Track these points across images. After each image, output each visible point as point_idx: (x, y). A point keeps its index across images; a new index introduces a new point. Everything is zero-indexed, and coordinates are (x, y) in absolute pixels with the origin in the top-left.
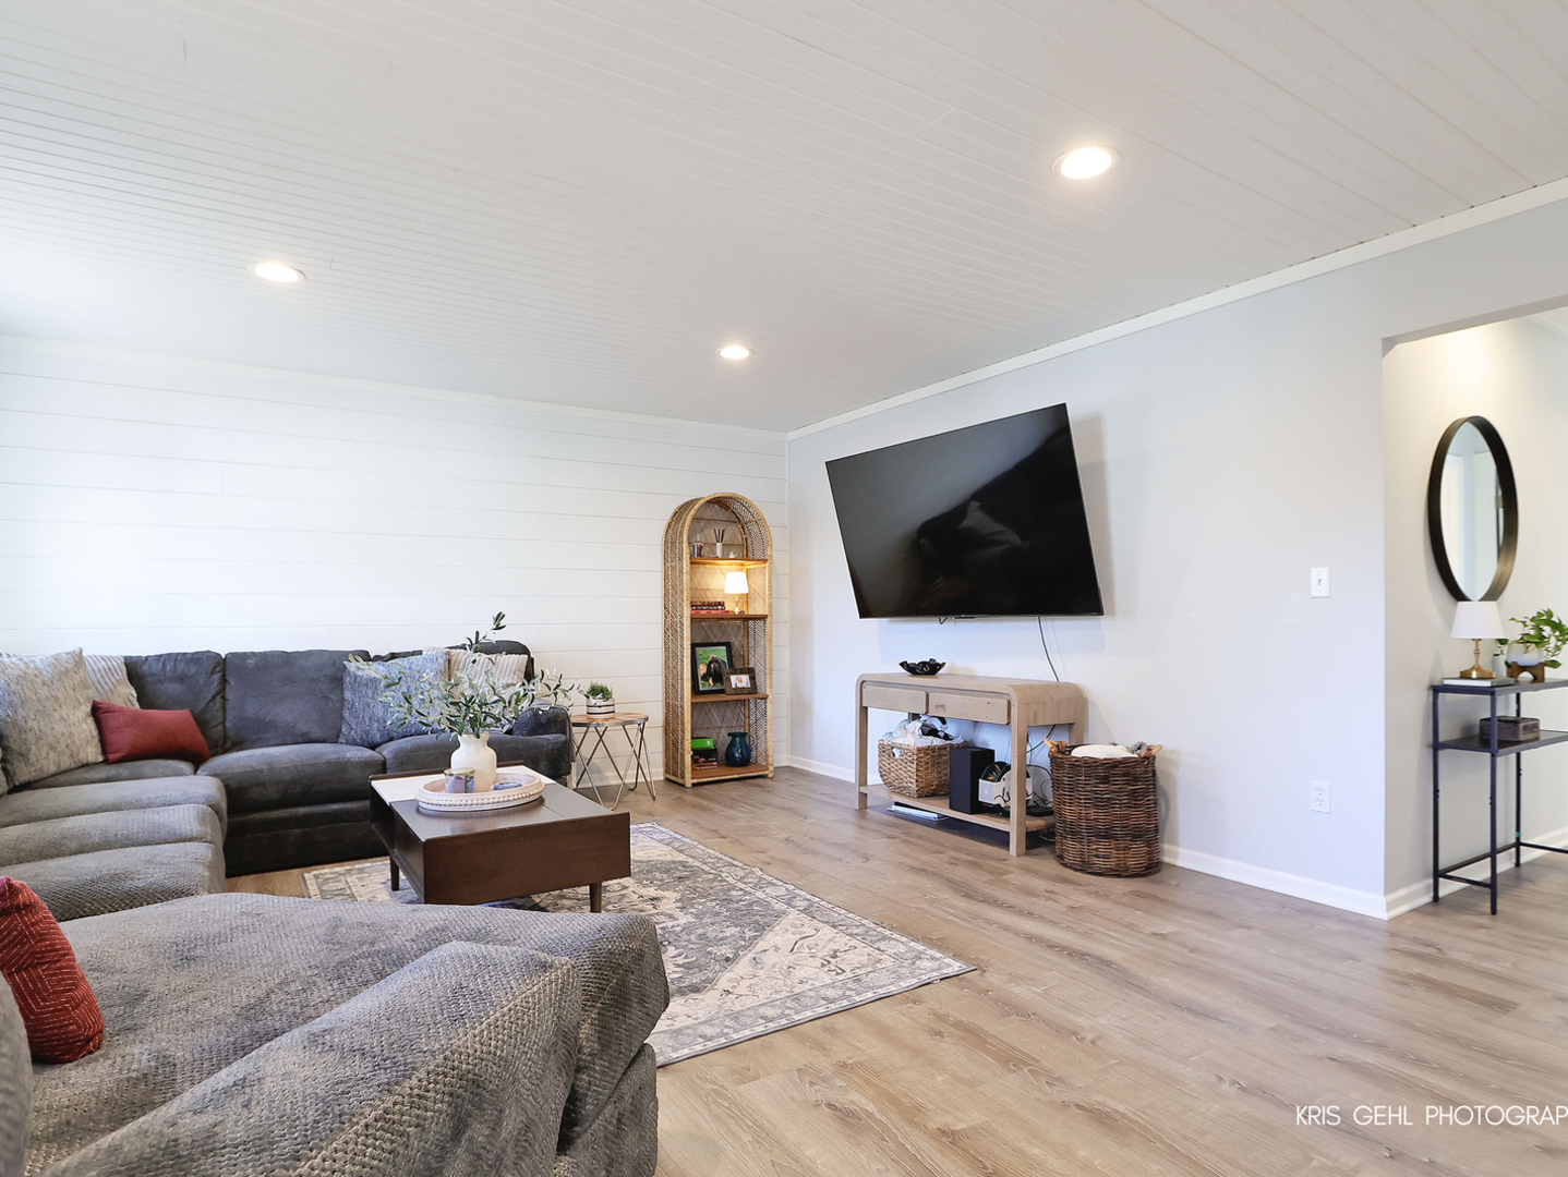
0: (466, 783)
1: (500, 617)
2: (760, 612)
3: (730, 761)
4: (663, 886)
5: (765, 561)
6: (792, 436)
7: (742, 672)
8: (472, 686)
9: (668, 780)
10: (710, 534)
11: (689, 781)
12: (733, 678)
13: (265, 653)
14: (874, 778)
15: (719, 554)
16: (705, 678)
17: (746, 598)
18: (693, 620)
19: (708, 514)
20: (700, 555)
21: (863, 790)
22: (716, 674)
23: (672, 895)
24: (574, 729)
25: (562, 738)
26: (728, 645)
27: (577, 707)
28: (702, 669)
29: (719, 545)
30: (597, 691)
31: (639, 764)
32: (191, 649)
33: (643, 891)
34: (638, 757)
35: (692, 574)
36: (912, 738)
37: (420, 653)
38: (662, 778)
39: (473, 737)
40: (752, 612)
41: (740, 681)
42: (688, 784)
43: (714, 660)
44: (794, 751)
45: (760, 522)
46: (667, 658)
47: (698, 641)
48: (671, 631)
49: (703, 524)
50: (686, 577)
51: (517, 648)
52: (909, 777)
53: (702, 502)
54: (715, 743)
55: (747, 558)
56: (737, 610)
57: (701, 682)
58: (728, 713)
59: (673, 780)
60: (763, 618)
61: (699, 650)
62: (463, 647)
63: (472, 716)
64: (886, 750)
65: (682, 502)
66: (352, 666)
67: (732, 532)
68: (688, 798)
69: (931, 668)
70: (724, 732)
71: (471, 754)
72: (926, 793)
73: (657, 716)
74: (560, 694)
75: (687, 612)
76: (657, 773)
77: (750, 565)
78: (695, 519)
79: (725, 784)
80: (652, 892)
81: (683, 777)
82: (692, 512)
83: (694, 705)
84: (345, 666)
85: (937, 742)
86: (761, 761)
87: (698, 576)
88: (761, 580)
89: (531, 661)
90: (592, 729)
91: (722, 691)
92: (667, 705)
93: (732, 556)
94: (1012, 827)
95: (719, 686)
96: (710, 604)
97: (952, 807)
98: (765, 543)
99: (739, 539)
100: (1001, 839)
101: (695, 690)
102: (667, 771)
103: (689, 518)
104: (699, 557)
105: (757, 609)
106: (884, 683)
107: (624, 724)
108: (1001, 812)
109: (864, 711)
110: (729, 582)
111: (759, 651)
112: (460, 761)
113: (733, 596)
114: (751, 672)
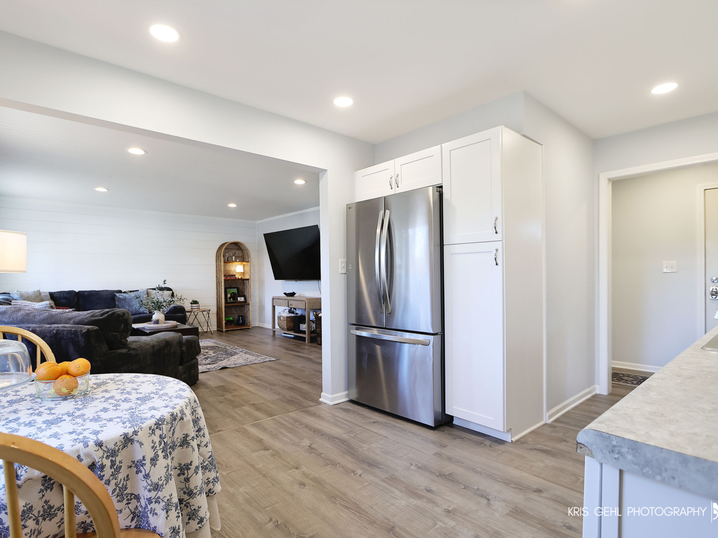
0: (157, 322)
1: (165, 281)
2: (248, 278)
3: (238, 324)
4: (210, 350)
5: (248, 262)
6: (258, 222)
7: (242, 296)
8: (157, 299)
9: (218, 330)
10: (231, 253)
11: (224, 330)
12: (239, 298)
13: (90, 291)
14: (277, 327)
15: (234, 260)
16: (230, 298)
17: (243, 273)
18: (225, 280)
19: (231, 247)
20: (227, 260)
21: (274, 330)
22: (234, 296)
23: (212, 351)
24: (187, 313)
25: (182, 315)
26: (238, 289)
27: (188, 307)
28: (229, 296)
29: (234, 257)
30: (195, 302)
31: (208, 325)
32: (67, 290)
33: (205, 351)
34: (208, 323)
35: (225, 266)
36: (286, 314)
37: (138, 291)
38: (216, 329)
39: (159, 311)
40: (245, 278)
41: (241, 299)
42: (224, 331)
43: (233, 293)
44: (260, 321)
45: (247, 250)
46: (217, 292)
47: (228, 286)
48: (218, 283)
49: (229, 250)
50: (222, 267)
51: (169, 289)
52: (284, 325)
53: (227, 244)
54: (234, 319)
55: (244, 261)
56: (240, 277)
57: (228, 300)
58: (238, 309)
59: (219, 330)
60: (248, 280)
61: (228, 290)
62: (154, 289)
63: (158, 306)
64: (279, 318)
65: (222, 243)
66: (117, 295)
67: (238, 253)
68: (224, 334)
69: (293, 294)
70: (237, 315)
71: (157, 315)
72: (288, 329)
73: (214, 310)
74: (181, 300)
75: (223, 278)
76: (214, 328)
77: (244, 263)
78: (226, 249)
79: (236, 331)
80: (207, 351)
81: (222, 328)
82: (224, 247)
83: (225, 307)
84: (115, 295)
85: (293, 315)
86: (249, 324)
87: (227, 266)
88: (247, 268)
89: (173, 293)
90: (192, 313)
91: (235, 302)
92: (217, 307)
93: (238, 260)
94: (306, 336)
95: (234, 301)
96: (231, 275)
97: (294, 332)
98: (249, 256)
99: (241, 255)
100: (303, 339)
101: (226, 302)
102: (218, 327)
103: (223, 249)
104: (227, 261)
105: (247, 277)
106: (278, 299)
107: (202, 312)
108: (304, 332)
109: (274, 307)
110: (237, 269)
111: (247, 290)
112: (155, 317)
113: (239, 273)
114: (244, 296)
